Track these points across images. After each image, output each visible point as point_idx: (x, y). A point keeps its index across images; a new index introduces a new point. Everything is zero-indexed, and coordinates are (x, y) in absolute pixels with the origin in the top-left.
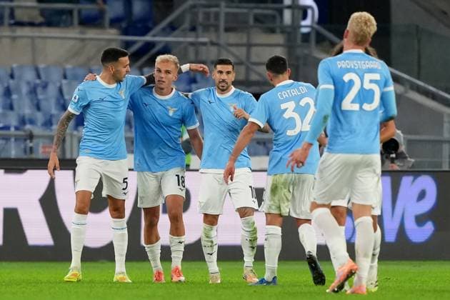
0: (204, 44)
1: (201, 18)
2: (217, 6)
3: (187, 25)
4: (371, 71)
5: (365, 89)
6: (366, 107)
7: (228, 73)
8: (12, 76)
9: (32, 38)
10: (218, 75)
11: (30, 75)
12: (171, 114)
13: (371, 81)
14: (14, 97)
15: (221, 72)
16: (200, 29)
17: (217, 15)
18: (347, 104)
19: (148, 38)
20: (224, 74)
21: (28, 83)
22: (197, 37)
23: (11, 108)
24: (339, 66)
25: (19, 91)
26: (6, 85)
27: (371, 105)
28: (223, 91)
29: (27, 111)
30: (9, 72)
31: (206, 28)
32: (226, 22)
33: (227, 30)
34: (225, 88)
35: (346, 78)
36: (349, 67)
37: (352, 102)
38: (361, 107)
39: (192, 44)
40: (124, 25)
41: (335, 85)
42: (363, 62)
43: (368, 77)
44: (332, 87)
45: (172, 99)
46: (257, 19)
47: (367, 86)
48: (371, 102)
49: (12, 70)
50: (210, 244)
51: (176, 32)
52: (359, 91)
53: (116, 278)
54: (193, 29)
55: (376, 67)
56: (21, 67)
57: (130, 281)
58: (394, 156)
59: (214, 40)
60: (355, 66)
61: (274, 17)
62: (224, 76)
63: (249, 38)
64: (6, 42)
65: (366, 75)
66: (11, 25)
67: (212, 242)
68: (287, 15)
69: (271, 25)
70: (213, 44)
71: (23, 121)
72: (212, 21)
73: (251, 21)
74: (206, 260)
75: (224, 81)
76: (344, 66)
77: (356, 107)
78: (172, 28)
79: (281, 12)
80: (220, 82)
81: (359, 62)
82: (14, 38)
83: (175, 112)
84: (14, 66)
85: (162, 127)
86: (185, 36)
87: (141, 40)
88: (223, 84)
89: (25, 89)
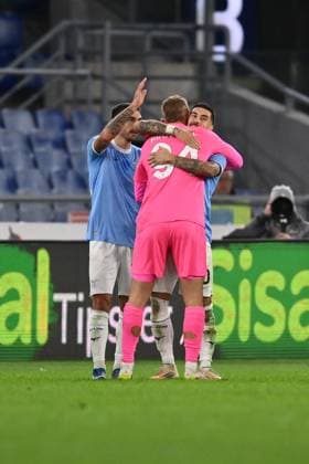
0: (83, 77)
1: (81, 42)
2: (101, 27)
3: (61, 52)
16: (79, 59)
17: (102, 37)
19: (11, 70)
22: (75, 68)
31: (88, 57)
32: (113, 45)
33: (115, 58)
39: (68, 77)
51: (49, 62)
54: (69, 57)
61: (180, 42)
63: (145, 68)
68: (200, 37)
69: (176, 51)
70: (95, 77)
73: (148, 45)
78: (46, 53)
86: (59, 67)
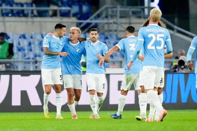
0: (111, 23)
1: (110, 13)
2: (116, 7)
3: (104, 15)
4: (160, 33)
5: (157, 41)
6: (158, 48)
7: (96, 34)
8: (32, 38)
9: (40, 22)
10: (92, 35)
11: (39, 37)
12: (77, 51)
13: (160, 37)
14: (32, 46)
15: (93, 34)
16: (109, 17)
17: (116, 11)
18: (150, 46)
19: (88, 21)
20: (94, 35)
21: (38, 40)
22: (108, 20)
23: (31, 50)
24: (147, 31)
25: (34, 43)
26: (29, 41)
27: (160, 47)
28: (94, 42)
29: (38, 51)
30: (30, 35)
31: (112, 17)
32: (120, 14)
33: (121, 17)
34: (95, 40)
35: (149, 36)
36: (151, 31)
37: (152, 46)
38: (156, 48)
39: (107, 23)
40: (79, 16)
41: (144, 39)
42: (157, 29)
43: (159, 35)
44: (143, 40)
45: (78, 45)
46: (134, 13)
47: (158, 39)
48: (160, 46)
49: (32, 35)
50: (93, 103)
51: (100, 18)
52: (155, 41)
53: (57, 117)
54: (107, 17)
55: (162, 31)
56: (35, 34)
57: (62, 118)
58: (183, 67)
59: (116, 21)
60: (153, 31)
61: (140, 12)
62: (94, 36)
63: (130, 20)
64: (30, 23)
65: (158, 35)
66: (32, 17)
67: (94, 102)
68: (146, 11)
69: (139, 15)
70: (115, 23)
71: (36, 56)
72: (115, 14)
73: (131, 13)
74: (92, 110)
75: (94, 38)
76: (149, 31)
77: (154, 48)
78: (99, 16)
79: (143, 10)
80: (92, 38)
81: (155, 29)
82: (33, 22)
83: (79, 50)
84: (33, 33)
85: (74, 57)
86: (103, 20)
87: (85, 22)
88: (94, 39)
89: (37, 43)
